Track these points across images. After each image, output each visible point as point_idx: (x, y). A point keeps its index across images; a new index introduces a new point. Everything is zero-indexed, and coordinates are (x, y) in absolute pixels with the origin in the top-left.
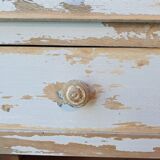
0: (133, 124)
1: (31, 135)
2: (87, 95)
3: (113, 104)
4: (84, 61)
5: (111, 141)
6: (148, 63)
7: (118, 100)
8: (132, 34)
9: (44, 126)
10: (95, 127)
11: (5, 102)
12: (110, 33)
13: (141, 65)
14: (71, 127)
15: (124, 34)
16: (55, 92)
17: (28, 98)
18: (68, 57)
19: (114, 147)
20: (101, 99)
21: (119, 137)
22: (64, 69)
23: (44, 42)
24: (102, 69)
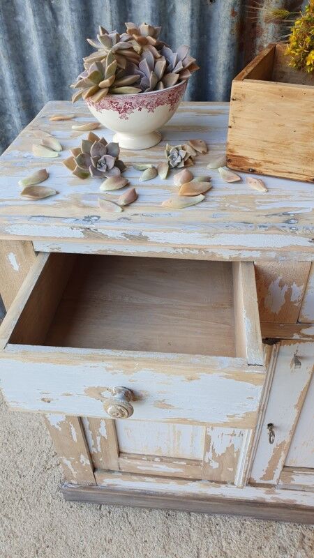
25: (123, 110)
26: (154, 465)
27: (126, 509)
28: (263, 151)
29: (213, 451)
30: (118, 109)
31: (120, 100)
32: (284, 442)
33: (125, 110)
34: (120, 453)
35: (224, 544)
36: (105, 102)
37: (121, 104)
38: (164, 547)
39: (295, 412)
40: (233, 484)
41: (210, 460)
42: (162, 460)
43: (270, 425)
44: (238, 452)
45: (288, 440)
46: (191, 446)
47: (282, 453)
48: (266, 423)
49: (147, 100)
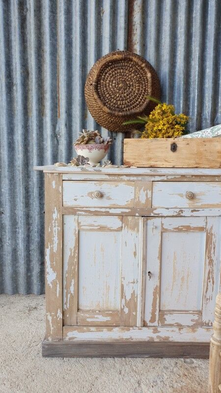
0: (115, 204)
1: (83, 208)
2: (101, 196)
3: (109, 198)
4: (100, 185)
5: (108, 210)
6: (118, 186)
7: (110, 197)
8: (113, 178)
9: (87, 206)
10: (103, 206)
11: (76, 198)
12: (107, 177)
13: (116, 186)
14: (96, 206)
15: (111, 178)
16: (90, 194)
17: (82, 196)
18: (95, 184)
19: (109, 212)
20: (105, 197)
21: (110, 208)
22: (93, 187)
23: (88, 179)
24: (105, 188)
25: (90, 149)
26: (96, 316)
27: (78, 359)
28: (135, 159)
29: (125, 298)
30: (89, 149)
31: (89, 146)
32: (157, 286)
33: (91, 149)
34: (78, 309)
35: (134, 368)
36: (85, 146)
37: (90, 147)
38: (101, 370)
39: (158, 261)
40: (136, 327)
41: (124, 306)
42: (100, 311)
43: (149, 272)
44: (137, 296)
45: (158, 285)
46: (115, 298)
47: (157, 295)
48: (147, 272)
49: (98, 146)
